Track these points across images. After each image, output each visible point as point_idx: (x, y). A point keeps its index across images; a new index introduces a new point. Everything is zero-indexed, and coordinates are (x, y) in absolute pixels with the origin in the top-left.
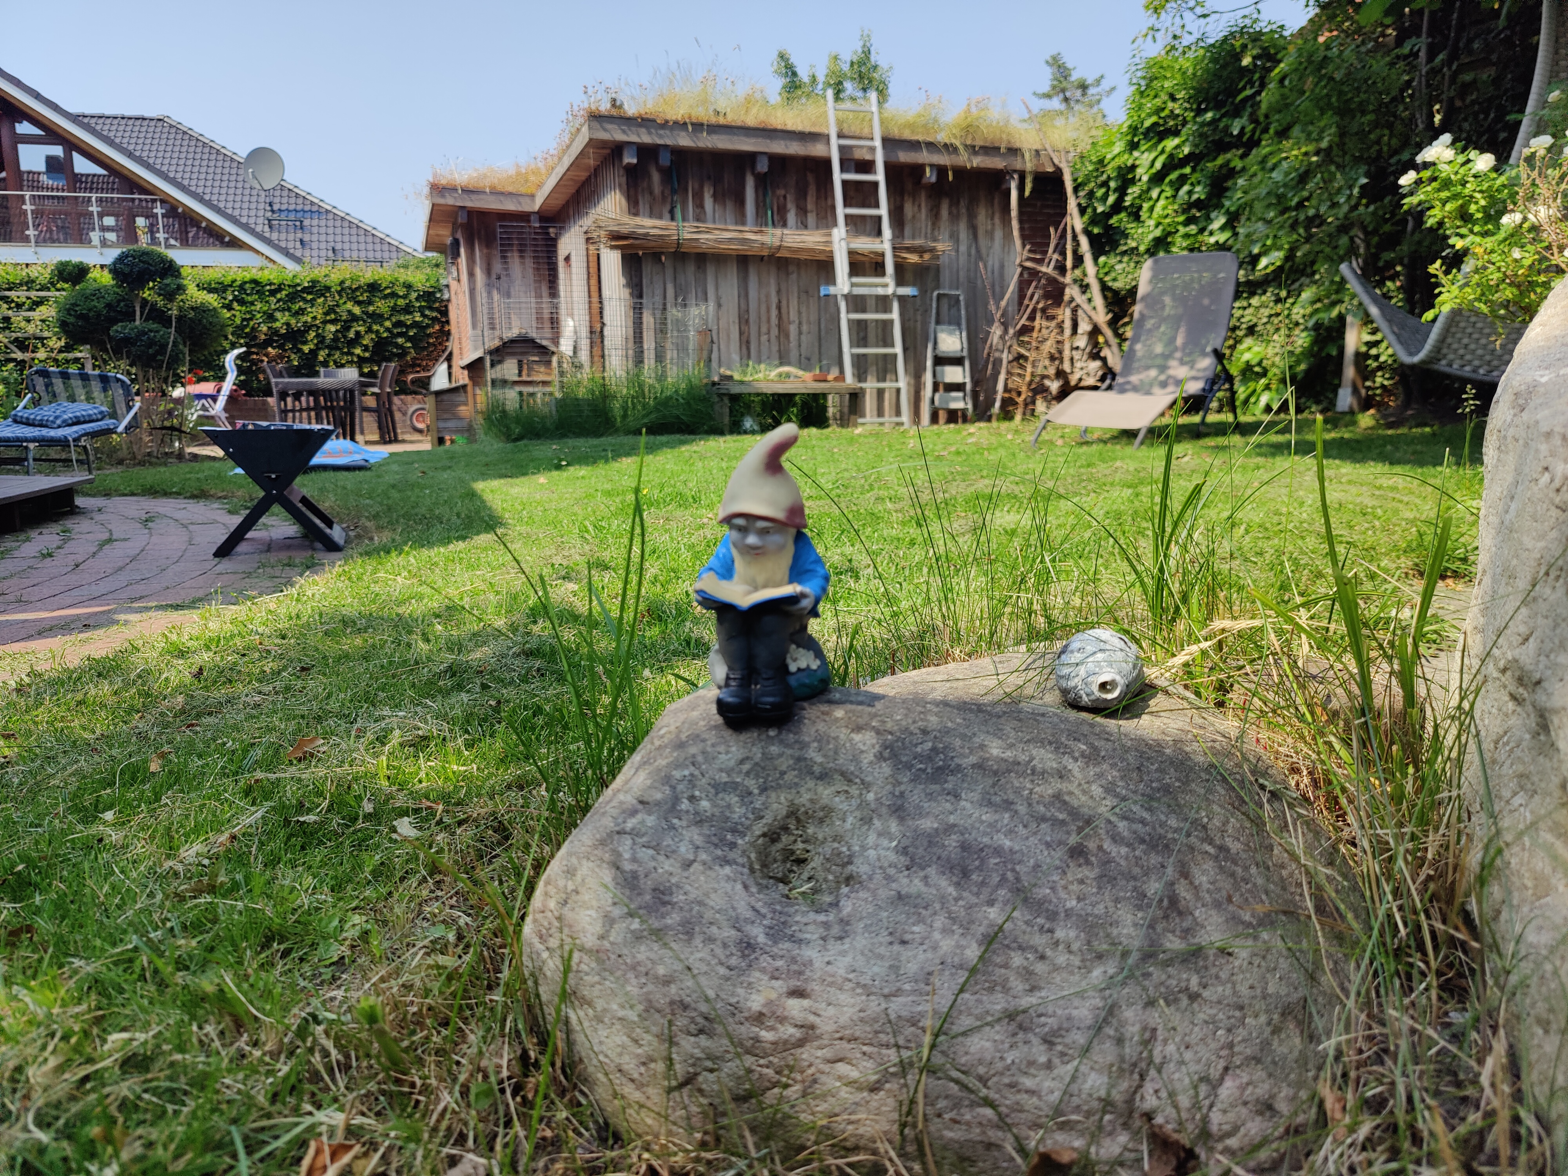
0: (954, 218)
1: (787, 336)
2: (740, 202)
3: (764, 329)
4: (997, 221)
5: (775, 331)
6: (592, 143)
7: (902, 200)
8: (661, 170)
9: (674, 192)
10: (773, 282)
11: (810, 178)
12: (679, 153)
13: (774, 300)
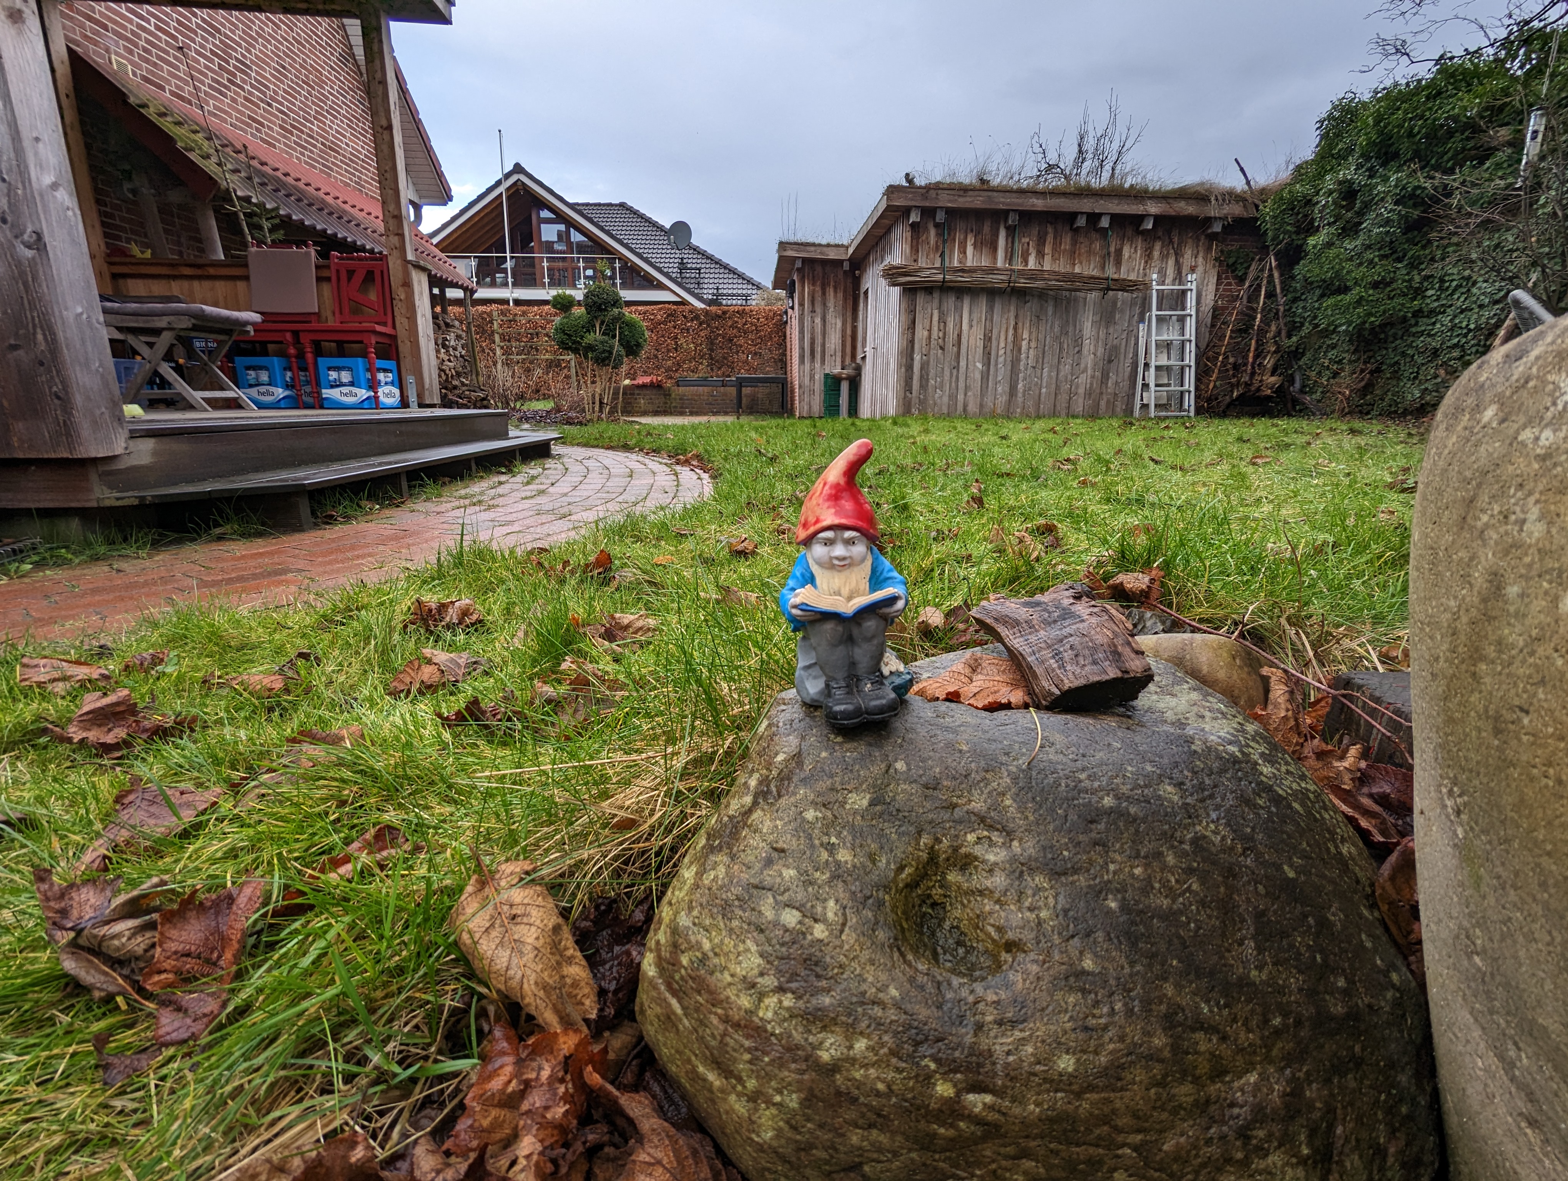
0: (1164, 257)
1: (1020, 350)
2: (995, 249)
3: (1002, 345)
4: (1200, 260)
5: (1010, 346)
6: (888, 208)
7: (1122, 245)
8: (937, 226)
9: (944, 242)
10: (1012, 308)
11: (1050, 229)
12: (951, 212)
13: (1012, 323)
